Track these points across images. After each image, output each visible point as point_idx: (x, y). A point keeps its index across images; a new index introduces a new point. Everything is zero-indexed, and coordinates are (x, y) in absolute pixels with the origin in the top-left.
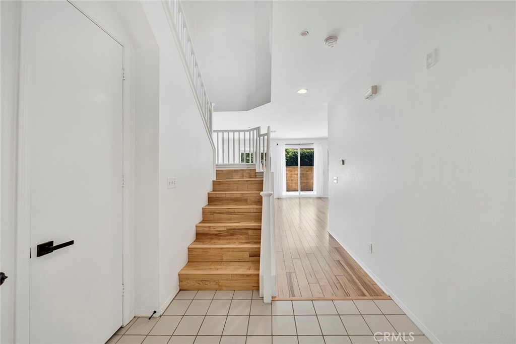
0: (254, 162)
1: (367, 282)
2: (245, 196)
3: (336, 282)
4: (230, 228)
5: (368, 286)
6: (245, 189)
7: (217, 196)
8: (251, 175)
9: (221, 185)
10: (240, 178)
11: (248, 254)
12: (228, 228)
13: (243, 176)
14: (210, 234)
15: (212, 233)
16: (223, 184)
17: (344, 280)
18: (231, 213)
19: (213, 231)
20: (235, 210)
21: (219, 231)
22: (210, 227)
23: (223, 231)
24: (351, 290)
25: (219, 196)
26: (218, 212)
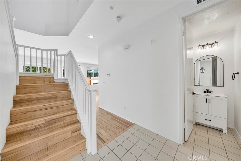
0: (52, 72)
1: (126, 122)
2: (55, 95)
3: (117, 127)
4: (49, 120)
5: (127, 123)
6: (52, 90)
7: (26, 98)
8: (51, 81)
9: (27, 89)
10: (41, 83)
11: (71, 132)
12: (47, 120)
13: (45, 82)
14: (26, 131)
15: (29, 129)
16: (29, 88)
17: (118, 124)
18: (46, 109)
19: (30, 127)
20: (50, 105)
21: (39, 125)
22: (26, 125)
23: (42, 124)
24: (124, 127)
25: (28, 98)
26: (31, 110)
